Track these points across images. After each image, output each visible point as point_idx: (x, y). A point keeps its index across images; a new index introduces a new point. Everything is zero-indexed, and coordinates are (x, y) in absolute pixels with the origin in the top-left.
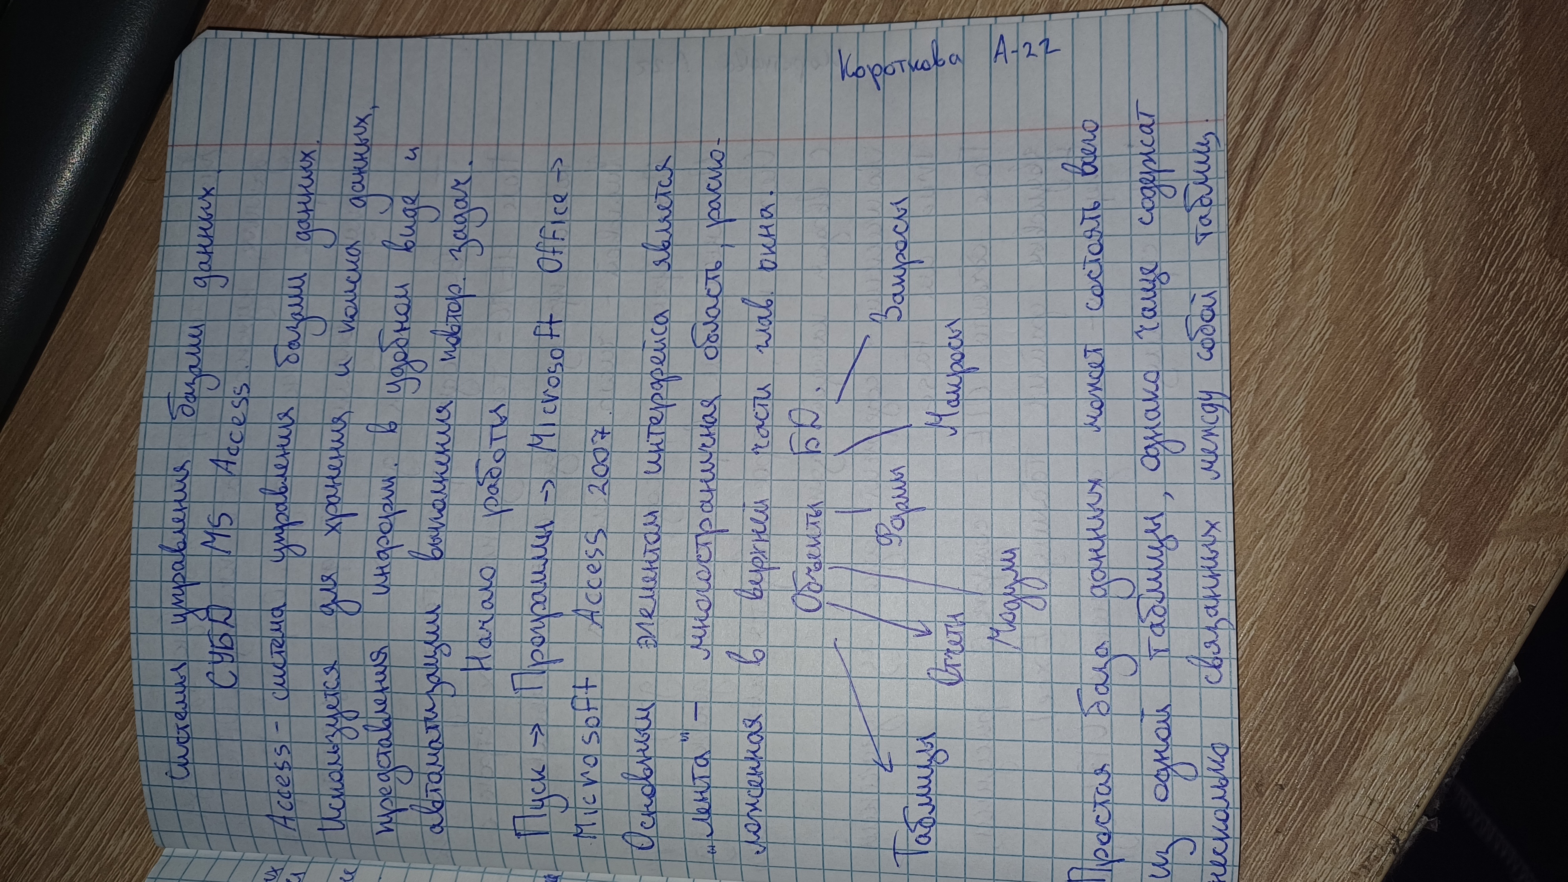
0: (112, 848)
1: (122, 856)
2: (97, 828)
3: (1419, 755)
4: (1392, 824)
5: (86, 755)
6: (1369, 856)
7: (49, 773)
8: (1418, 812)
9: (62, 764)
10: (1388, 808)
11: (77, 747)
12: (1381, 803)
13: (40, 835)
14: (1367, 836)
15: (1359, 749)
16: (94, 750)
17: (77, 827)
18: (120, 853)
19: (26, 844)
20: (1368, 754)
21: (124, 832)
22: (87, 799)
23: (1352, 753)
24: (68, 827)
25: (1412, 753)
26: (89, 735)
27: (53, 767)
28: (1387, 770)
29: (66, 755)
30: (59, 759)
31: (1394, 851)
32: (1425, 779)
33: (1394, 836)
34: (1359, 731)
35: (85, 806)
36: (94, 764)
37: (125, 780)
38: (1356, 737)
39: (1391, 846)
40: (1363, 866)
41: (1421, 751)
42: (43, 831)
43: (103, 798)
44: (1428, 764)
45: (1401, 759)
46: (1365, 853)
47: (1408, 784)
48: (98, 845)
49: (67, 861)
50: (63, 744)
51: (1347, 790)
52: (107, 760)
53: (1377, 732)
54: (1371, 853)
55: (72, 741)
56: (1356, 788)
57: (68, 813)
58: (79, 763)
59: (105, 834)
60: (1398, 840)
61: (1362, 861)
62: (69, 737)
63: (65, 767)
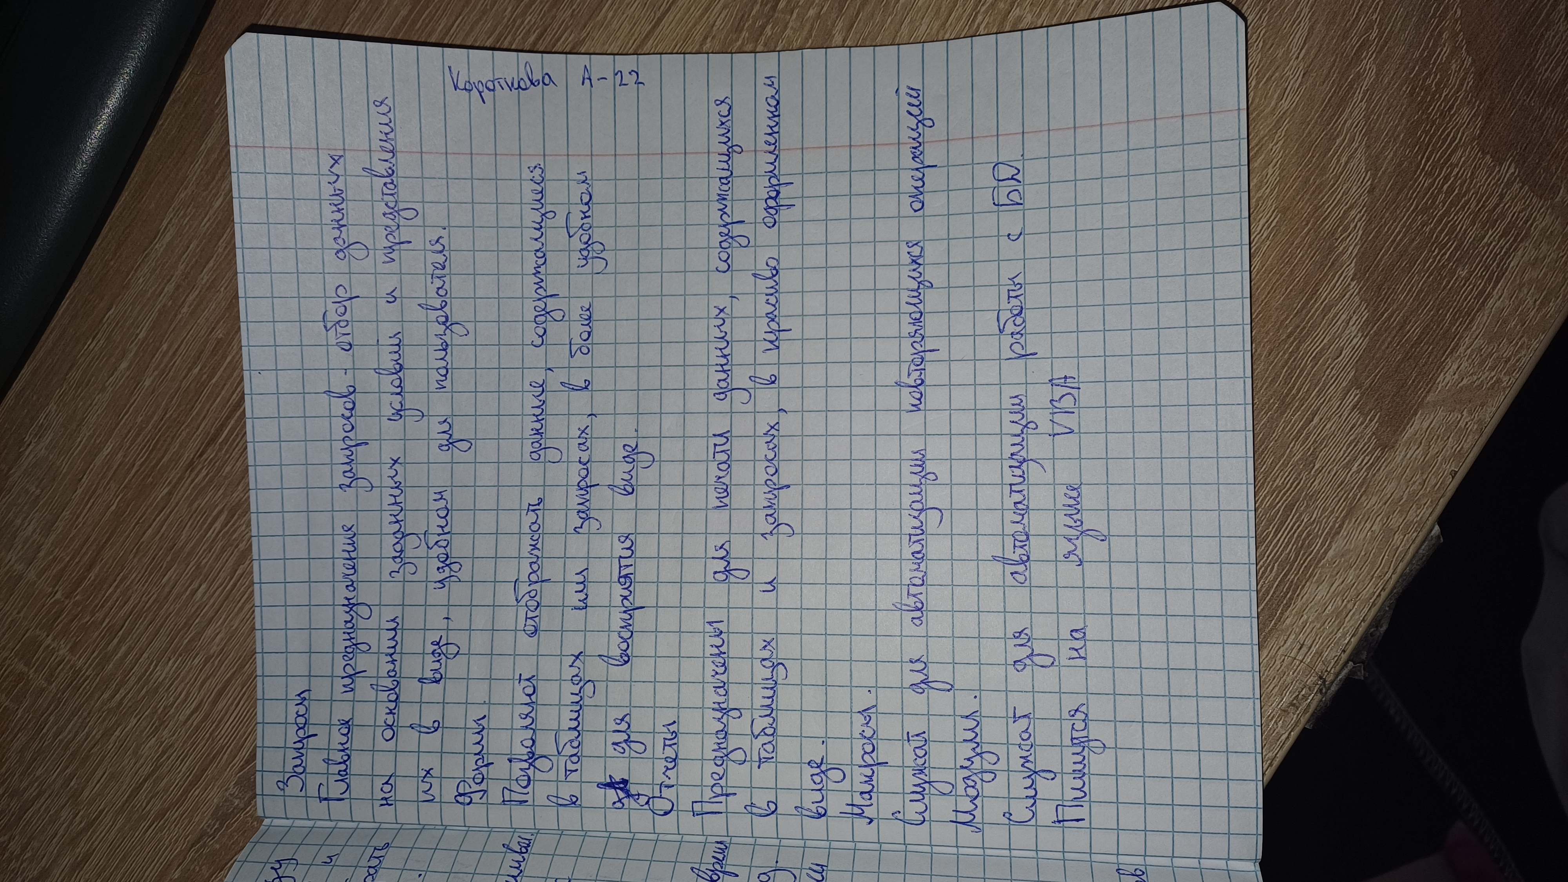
0: (158, 673)
1: (168, 680)
2: (145, 655)
3: (1346, 605)
4: (1320, 667)
5: (136, 591)
6: (1298, 695)
7: (102, 606)
8: (1344, 657)
9: (114, 597)
10: (1316, 652)
11: (128, 583)
12: (1310, 648)
13: (93, 661)
14: (1296, 677)
15: (1291, 599)
16: (143, 586)
17: (126, 655)
18: (165, 679)
19: (80, 670)
20: (1299, 604)
21: (170, 659)
22: (136, 630)
23: (1285, 602)
24: (119, 655)
25: (1340, 603)
26: (139, 572)
27: (106, 601)
28: (1317, 618)
29: (119, 590)
30: (112, 594)
31: (1320, 690)
32: (1351, 627)
33: (1321, 678)
34: (1292, 582)
35: (135, 636)
36: (143, 600)
37: (170, 614)
38: (1289, 588)
39: (1318, 686)
40: (1292, 704)
41: (1348, 602)
42: (95, 658)
43: (151, 629)
44: (1354, 614)
45: (1330, 607)
46: (1294, 692)
47: (1336, 630)
48: (146, 671)
49: (117, 684)
50: (115, 581)
51: (1279, 635)
52: (155, 595)
53: (1308, 584)
54: (1300, 692)
55: (124, 578)
56: (1288, 634)
57: (119, 642)
58: (130, 597)
59: (152, 661)
60: (1325, 681)
61: (1291, 699)
62: (122, 574)
63: (117, 601)
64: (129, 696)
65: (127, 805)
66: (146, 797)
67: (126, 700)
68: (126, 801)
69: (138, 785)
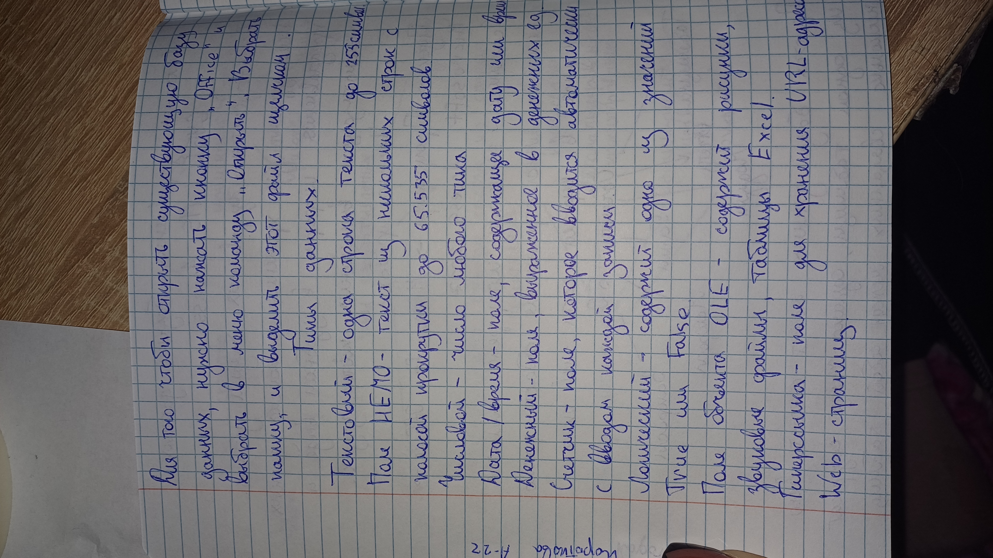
64: (61, 94)
65: (59, 172)
66: (73, 166)
67: (58, 98)
68: (58, 169)
69: (67, 158)
